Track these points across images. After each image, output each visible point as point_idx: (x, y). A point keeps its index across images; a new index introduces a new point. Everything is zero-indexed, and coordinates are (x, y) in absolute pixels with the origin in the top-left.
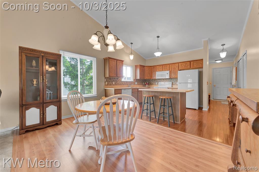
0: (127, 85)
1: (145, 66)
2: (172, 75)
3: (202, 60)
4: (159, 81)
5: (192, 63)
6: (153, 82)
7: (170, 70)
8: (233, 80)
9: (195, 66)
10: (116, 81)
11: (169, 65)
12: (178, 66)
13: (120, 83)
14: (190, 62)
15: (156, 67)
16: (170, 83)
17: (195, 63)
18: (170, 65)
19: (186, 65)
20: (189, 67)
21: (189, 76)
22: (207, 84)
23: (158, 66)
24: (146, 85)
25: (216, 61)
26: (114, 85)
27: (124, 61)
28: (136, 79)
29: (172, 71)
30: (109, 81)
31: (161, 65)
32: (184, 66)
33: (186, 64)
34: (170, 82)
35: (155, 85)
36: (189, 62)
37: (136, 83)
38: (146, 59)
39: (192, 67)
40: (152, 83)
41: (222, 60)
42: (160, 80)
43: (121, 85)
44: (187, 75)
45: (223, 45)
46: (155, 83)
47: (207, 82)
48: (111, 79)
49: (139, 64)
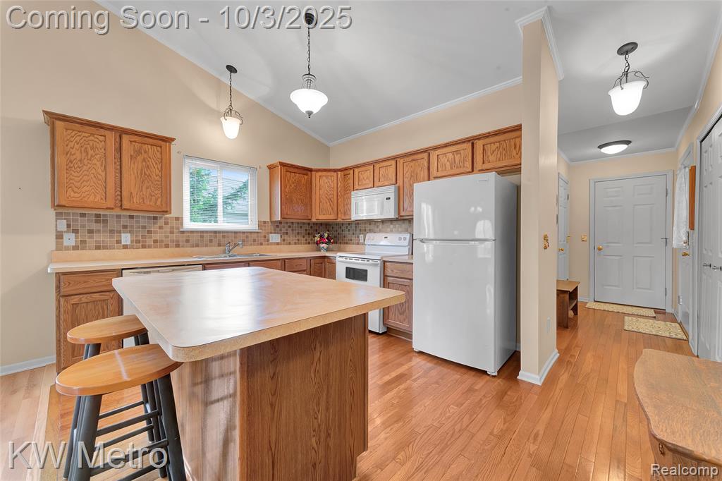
0: (219, 245)
1: (311, 170)
2: (406, 206)
3: (518, 128)
4: (371, 231)
5: (479, 144)
6: (351, 232)
7: (400, 182)
8: (678, 227)
9: (491, 158)
10: (144, 227)
11: (393, 162)
12: (426, 164)
13: (174, 237)
14: (472, 141)
15: (351, 172)
16: (405, 239)
17: (494, 147)
18: (398, 160)
19: (457, 157)
20: (468, 164)
21: (480, 209)
22: (545, 248)
23: (358, 167)
24: (322, 245)
25: (601, 147)
26: (125, 247)
27: (173, 140)
28: (272, 222)
29: (405, 190)
30: (90, 232)
31: (369, 164)
32: (448, 164)
33: (457, 152)
34: (402, 236)
35: (358, 244)
36: (470, 144)
37: (275, 238)
38: (331, 144)
39: (479, 165)
40: (349, 236)
41: (628, 142)
42: (372, 227)
43: (177, 246)
44: (473, 209)
45: (627, 53)
46: (358, 237)
47: (546, 238)
48: (105, 221)
49: (275, 160)
